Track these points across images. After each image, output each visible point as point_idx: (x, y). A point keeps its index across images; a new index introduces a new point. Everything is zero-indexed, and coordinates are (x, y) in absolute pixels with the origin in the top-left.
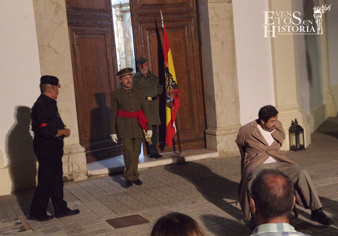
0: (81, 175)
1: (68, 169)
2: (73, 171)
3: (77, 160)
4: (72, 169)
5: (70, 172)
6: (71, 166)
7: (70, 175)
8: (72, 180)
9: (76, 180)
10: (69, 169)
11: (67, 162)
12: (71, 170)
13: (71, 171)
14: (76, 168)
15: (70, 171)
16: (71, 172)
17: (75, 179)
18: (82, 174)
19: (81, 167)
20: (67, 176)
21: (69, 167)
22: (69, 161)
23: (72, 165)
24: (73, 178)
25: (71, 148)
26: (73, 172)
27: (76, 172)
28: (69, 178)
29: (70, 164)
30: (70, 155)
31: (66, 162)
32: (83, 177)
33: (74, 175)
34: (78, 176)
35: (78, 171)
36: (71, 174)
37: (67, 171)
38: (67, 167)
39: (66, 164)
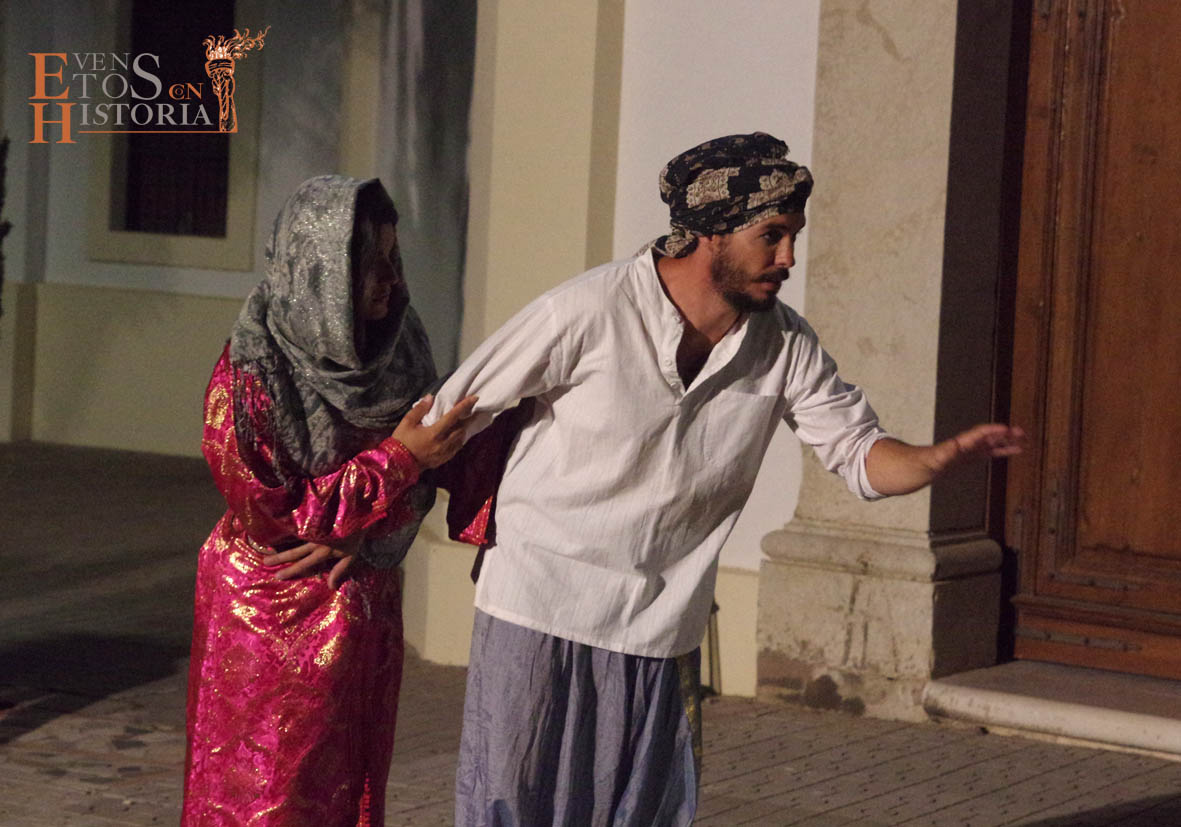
0: (900, 692)
1: (843, 645)
2: (864, 659)
3: (889, 609)
4: (864, 654)
5: (850, 664)
6: (858, 635)
7: (853, 679)
8: (857, 706)
9: (873, 710)
10: (848, 643)
12: (856, 652)
13: (855, 659)
14: (879, 650)
15: (851, 656)
16: (855, 666)
17: (868, 706)
18: (905, 689)
19: (904, 652)
20: (836, 677)
21: (849, 633)
24: (862, 695)
25: (875, 544)
26: (864, 667)
27: (877, 669)
28: (845, 691)
29: (857, 620)
30: (861, 577)
31: (841, 608)
33: (868, 684)
34: (884, 695)
35: (888, 670)
36: (856, 671)
37: (840, 651)
38: (842, 636)
39: (841, 615)
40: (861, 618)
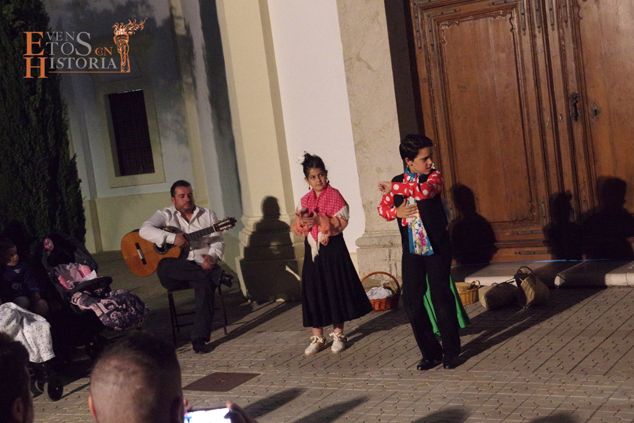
2: (397, 275)
6: (393, 266)
10: (390, 271)
11: (388, 259)
12: (394, 273)
21: (390, 267)
22: (391, 259)
23: (396, 265)
30: (392, 248)
38: (388, 269)
39: (387, 261)
40: (394, 262)
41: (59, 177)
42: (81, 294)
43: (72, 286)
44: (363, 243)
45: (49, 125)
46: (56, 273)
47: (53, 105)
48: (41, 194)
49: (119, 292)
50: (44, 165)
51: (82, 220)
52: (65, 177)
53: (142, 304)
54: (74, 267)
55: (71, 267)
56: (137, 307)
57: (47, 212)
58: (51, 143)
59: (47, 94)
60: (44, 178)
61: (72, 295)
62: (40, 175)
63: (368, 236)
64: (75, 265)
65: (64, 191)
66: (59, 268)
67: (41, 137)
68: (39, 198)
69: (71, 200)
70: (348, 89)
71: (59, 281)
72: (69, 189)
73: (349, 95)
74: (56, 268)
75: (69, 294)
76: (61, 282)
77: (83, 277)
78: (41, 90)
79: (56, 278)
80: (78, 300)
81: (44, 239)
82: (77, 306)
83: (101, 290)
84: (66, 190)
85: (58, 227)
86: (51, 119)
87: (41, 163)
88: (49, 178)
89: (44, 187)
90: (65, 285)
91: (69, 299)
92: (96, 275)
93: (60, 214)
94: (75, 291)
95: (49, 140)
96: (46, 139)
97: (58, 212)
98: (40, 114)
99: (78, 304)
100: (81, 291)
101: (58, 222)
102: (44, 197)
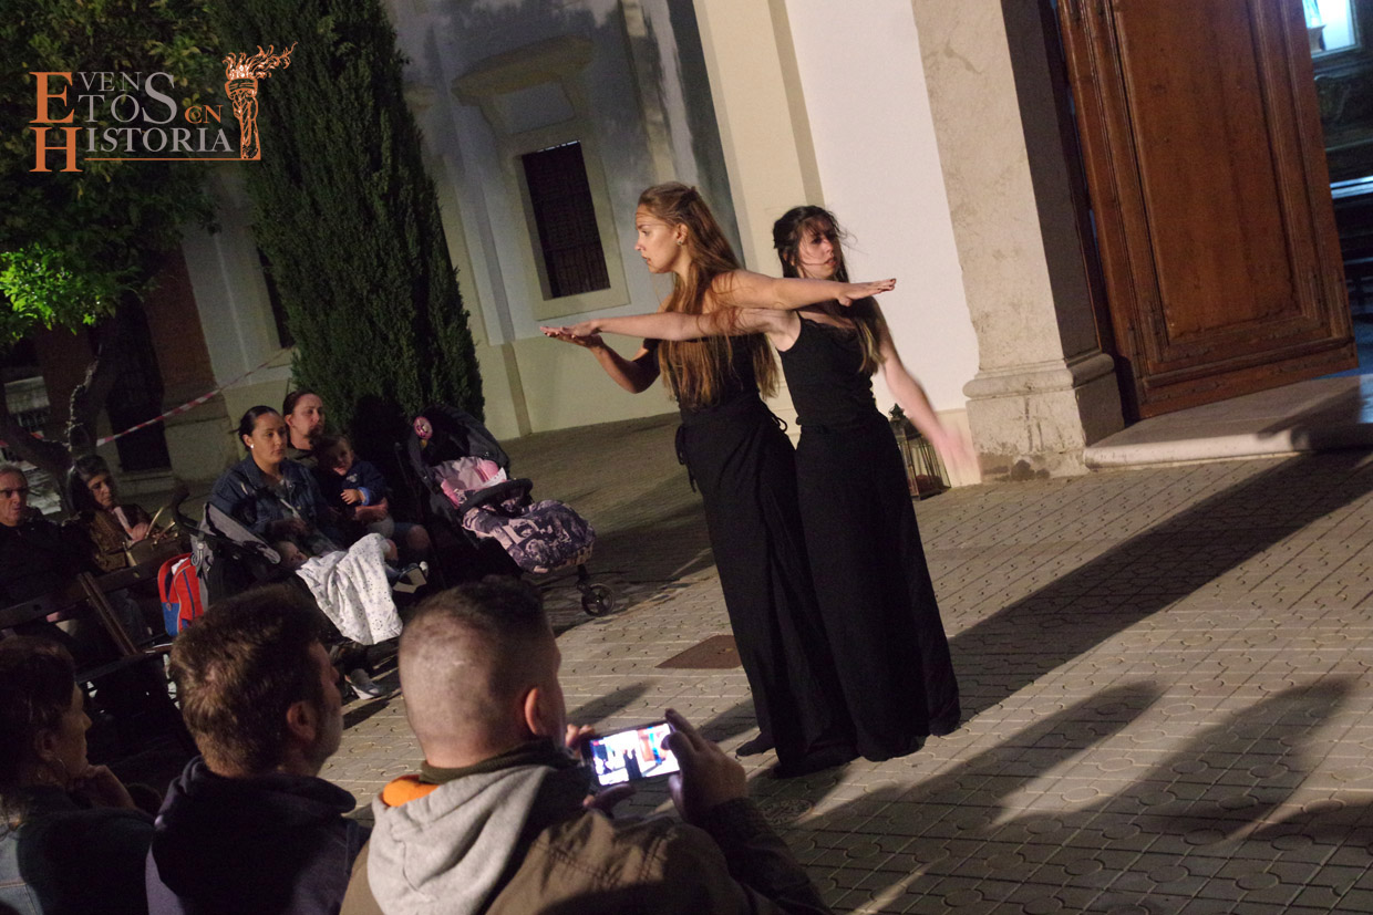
0: (1068, 460)
1: (1027, 440)
2: (1042, 445)
3: (1051, 411)
4: (1042, 441)
5: (1034, 450)
6: (1035, 430)
7: (1038, 458)
8: (1044, 474)
9: (1054, 474)
10: (1030, 438)
11: (1025, 418)
12: (1036, 442)
13: (1037, 447)
14: (1050, 438)
15: (1034, 445)
16: (1038, 450)
17: (1052, 473)
18: (1071, 457)
19: (1066, 435)
20: (1028, 460)
21: (1029, 432)
22: (1031, 415)
23: (1039, 426)
24: (1046, 466)
25: (1034, 374)
26: (1043, 450)
27: (1051, 449)
28: (1035, 467)
29: (1033, 423)
30: (1029, 396)
31: (1020, 418)
32: (1072, 468)
33: (1048, 459)
34: (1059, 463)
35: (1058, 448)
36: (1039, 453)
37: (1026, 444)
38: (1026, 434)
39: (1022, 421)
40: (1035, 422)
41: (430, 310)
42: (477, 511)
43: (463, 499)
44: (977, 391)
45: (407, 219)
46: (437, 477)
47: (411, 186)
48: (403, 342)
49: (544, 504)
50: (405, 290)
51: (475, 382)
52: (441, 309)
53: (582, 523)
54: (469, 464)
55: (463, 465)
56: (574, 530)
57: (415, 371)
58: (414, 251)
59: (400, 167)
60: (405, 313)
61: (464, 514)
62: (399, 309)
63: (985, 376)
64: (471, 460)
65: (441, 334)
66: (443, 465)
67: (396, 242)
68: (401, 348)
69: (454, 350)
70: (932, 110)
71: (441, 491)
72: (449, 330)
73: (935, 120)
74: (439, 468)
75: (460, 513)
76: (446, 492)
77: (484, 481)
78: (389, 161)
79: (437, 484)
80: (472, 522)
81: (414, 419)
82: (473, 532)
83: (514, 502)
84: (445, 332)
85: (436, 395)
86: (410, 210)
87: (400, 287)
88: (414, 313)
89: (406, 329)
90: (453, 497)
91: (459, 520)
92: (505, 477)
93: (437, 374)
94: (468, 507)
95: (410, 247)
96: (404, 245)
97: (433, 371)
98: (391, 203)
99: (473, 528)
100: (478, 506)
101: (435, 389)
102: (408, 346)
